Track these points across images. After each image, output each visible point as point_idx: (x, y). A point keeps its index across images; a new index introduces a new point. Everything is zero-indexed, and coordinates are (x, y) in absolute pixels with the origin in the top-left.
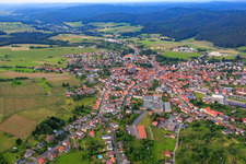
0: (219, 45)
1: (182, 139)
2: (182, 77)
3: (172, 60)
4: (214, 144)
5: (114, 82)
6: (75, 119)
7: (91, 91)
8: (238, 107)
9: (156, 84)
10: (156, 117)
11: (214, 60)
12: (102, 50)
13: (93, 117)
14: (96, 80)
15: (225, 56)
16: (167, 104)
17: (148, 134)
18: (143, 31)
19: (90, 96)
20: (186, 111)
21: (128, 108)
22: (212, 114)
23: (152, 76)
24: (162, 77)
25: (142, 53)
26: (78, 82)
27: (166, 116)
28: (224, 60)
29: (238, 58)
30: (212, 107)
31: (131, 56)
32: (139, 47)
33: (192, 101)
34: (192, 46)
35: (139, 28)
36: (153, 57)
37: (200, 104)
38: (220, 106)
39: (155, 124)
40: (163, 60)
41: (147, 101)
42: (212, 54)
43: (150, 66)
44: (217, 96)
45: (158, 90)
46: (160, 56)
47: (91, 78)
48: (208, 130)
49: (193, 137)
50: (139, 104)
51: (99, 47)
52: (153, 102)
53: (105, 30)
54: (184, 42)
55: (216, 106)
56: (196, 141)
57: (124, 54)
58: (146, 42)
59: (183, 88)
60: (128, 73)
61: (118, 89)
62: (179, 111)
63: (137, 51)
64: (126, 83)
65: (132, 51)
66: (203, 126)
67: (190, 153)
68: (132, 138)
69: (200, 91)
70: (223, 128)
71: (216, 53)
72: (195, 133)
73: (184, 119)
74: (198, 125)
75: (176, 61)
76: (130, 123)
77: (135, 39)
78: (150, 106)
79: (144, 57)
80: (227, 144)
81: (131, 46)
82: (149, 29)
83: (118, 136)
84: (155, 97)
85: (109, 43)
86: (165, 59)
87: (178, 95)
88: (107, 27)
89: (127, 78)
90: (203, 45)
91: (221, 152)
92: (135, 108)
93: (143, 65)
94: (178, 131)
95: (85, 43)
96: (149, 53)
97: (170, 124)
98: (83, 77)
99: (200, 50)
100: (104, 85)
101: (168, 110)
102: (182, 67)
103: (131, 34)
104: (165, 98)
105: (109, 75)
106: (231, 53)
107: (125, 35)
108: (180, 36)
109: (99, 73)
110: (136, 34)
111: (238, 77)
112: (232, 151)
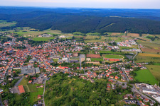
0: (65, 32)
1: (47, 86)
2: (45, 51)
3: (38, 42)
4: (64, 84)
8: (74, 62)
9: (29, 58)
10: (30, 78)
11: (62, 40)
15: (67, 37)
16: (37, 69)
17: (25, 90)
18: (17, 26)
20: (49, 70)
21: (10, 77)
22: (62, 68)
23: (26, 53)
24: (33, 53)
25: (18, 40)
27: (37, 76)
28: (67, 40)
29: (73, 38)
30: (62, 65)
31: (10, 43)
32: (15, 37)
33: (52, 64)
34: (50, 33)
35: (14, 24)
36: (26, 42)
37: (56, 65)
38: (66, 64)
39: (30, 82)
41: (23, 70)
42: (61, 37)
43: (25, 48)
44: (65, 59)
45: (31, 61)
48: (61, 78)
49: (53, 83)
50: (18, 73)
52: (28, 69)
54: (45, 31)
55: (65, 64)
56: (55, 85)
57: (4, 42)
58: (20, 32)
59: (46, 58)
60: (7, 54)
61: (1, 66)
62: (45, 71)
63: (14, 39)
64: (7, 61)
65: (10, 39)
66: (58, 76)
67: (52, 92)
68: (14, 95)
69: (56, 58)
70: (68, 74)
71: (63, 36)
72: (54, 81)
73: (48, 75)
74: (56, 76)
75: (41, 42)
76: (12, 86)
77: (12, 31)
78: (25, 72)
79: (20, 43)
80: (70, 82)
81: (9, 36)
82: (22, 24)
83: (3, 97)
84: (29, 66)
86: (34, 42)
87: (43, 62)
89: (7, 58)
90: (56, 32)
91: (67, 87)
92: (16, 75)
93: (19, 48)
94: (45, 83)
96: (23, 39)
97: (40, 80)
99: (54, 35)
101: (38, 72)
102: (45, 46)
103: (8, 28)
104: (36, 65)
106: (70, 36)
107: (3, 29)
108: (42, 28)
110: (12, 28)
111: (74, 47)
112: (73, 84)
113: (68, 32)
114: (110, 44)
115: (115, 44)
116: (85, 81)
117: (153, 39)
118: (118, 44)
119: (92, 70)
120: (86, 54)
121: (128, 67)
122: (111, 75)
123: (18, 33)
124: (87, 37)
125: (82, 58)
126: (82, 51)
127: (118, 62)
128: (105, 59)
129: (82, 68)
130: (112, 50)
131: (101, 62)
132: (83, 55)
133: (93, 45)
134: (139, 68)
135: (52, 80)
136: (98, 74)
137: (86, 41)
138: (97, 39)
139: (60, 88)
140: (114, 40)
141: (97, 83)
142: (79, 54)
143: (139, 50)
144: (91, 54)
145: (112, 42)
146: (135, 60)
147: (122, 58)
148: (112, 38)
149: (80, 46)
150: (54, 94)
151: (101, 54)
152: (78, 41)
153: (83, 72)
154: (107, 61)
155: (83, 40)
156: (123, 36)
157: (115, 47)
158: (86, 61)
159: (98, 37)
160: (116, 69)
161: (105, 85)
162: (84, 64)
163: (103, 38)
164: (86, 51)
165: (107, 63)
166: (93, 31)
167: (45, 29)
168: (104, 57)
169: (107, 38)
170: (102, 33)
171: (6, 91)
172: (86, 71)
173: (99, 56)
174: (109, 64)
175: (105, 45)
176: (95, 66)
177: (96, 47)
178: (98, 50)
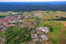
1: (6, 31)
2: (6, 20)
3: (3, 16)
8: (17, 22)
11: (13, 15)
15: (16, 14)
16: (2, 26)
20: (7, 26)
27: (2, 28)
28: (15, 15)
29: (18, 14)
30: (12, 24)
33: (8, 24)
34: (8, 13)
37: (10, 24)
38: (14, 23)
42: (13, 14)
48: (11, 28)
49: (8, 30)
62: (5, 26)
69: (10, 22)
70: (14, 27)
73: (6, 28)
74: (9, 28)
75: (4, 17)
80: (15, 29)
86: (1, 17)
87: (5, 23)
99: (10, 13)
102: (6, 18)
111: (18, 17)
113: (16, 12)
114: (32, 15)
115: (34, 15)
117: (47, 12)
120: (22, 19)
121: (37, 22)
122: (30, 25)
124: (23, 13)
128: (29, 20)
130: (32, 17)
131: (27, 22)
133: (26, 16)
134: (40, 22)
136: (25, 25)
137: (23, 15)
139: (11, 31)
141: (24, 28)
143: (42, 17)
144: (24, 19)
146: (40, 20)
147: (35, 20)
148: (33, 13)
149: (20, 16)
150: (8, 33)
151: (28, 19)
153: (20, 25)
154: (30, 21)
156: (37, 12)
159: (28, 13)
161: (27, 28)
162: (21, 23)
163: (30, 13)
165: (29, 22)
166: (26, 11)
167: (7, 11)
170: (30, 11)
175: (30, 15)
176: (25, 23)
177: (26, 17)
178: (27, 18)
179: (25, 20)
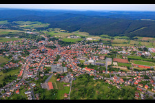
0: (92, 34)
1: (73, 86)
2: (73, 52)
4: (90, 86)
5: (32, 58)
6: (5, 84)
7: (16, 65)
8: (100, 65)
9: (58, 57)
10: (59, 76)
11: (89, 42)
12: (23, 39)
13: (18, 81)
14: (19, 58)
15: (95, 40)
16: (65, 68)
17: (54, 86)
18: (50, 27)
19: (15, 68)
20: (75, 70)
21: (41, 73)
22: (88, 70)
23: (56, 53)
24: (62, 53)
25: (50, 40)
26: (6, 60)
27: (64, 75)
28: (94, 42)
29: (100, 40)
30: (88, 67)
31: (43, 42)
32: (48, 37)
33: (78, 65)
34: (78, 35)
35: (47, 25)
36: (57, 42)
37: (82, 66)
38: (92, 66)
39: (58, 80)
40: (63, 43)
41: (53, 68)
42: (88, 39)
43: (55, 47)
44: (91, 61)
45: (60, 60)
46: (61, 41)
47: (16, 57)
48: (86, 79)
49: (79, 84)
50: (49, 70)
51: (21, 37)
52: (57, 68)
53: (25, 26)
54: (74, 33)
55: (91, 66)
56: (81, 86)
57: (38, 41)
58: (52, 33)
59: (74, 58)
60: (41, 52)
61: (35, 62)
62: (72, 71)
63: (47, 39)
64: (40, 58)
65: (43, 39)
66: (84, 78)
67: (78, 92)
68: (44, 90)
69: (82, 59)
70: (94, 77)
71: (90, 39)
72: (80, 82)
73: (74, 75)
74: (81, 77)
75: (69, 43)
76: (43, 82)
77: (45, 32)
78: (55, 70)
79: (51, 42)
80: (95, 85)
81: (43, 36)
82: (54, 26)
83: (35, 90)
84: (58, 65)
85: (28, 34)
86: (63, 42)
87: (71, 62)
88: (26, 25)
89: (40, 55)
90: (84, 34)
91: (92, 89)
92: (46, 72)
93: (51, 47)
94: (71, 82)
95: (11, 35)
96: (54, 39)
97: (67, 79)
98: (10, 57)
99: (82, 37)
100: (25, 61)
101: (66, 71)
103: (42, 29)
104: (64, 65)
105: (28, 54)
106: (97, 38)
107: (38, 29)
108: (71, 30)
109: (22, 54)
110: (45, 29)
111: (101, 50)
112: (98, 88)
113: (96, 35)
114: (140, 49)
115: (146, 50)
116: (111, 86)
118: (150, 49)
119: (118, 75)
120: (112, 58)
122: (139, 83)
123: (50, 33)
124: (114, 41)
125: (109, 62)
126: (109, 54)
127: (149, 69)
128: (134, 65)
129: (108, 72)
130: (142, 56)
131: (128, 68)
132: (110, 59)
133: (121, 49)
135: (77, 81)
136: (125, 80)
137: (113, 45)
138: (125, 43)
139: (85, 90)
140: (144, 45)
142: (105, 57)
145: (142, 47)
148: (142, 43)
149: (107, 49)
151: (129, 59)
152: (105, 44)
153: (109, 76)
154: (136, 68)
155: (110, 43)
157: (146, 53)
158: (112, 65)
159: (126, 41)
160: (146, 77)
161: (133, 93)
162: (111, 68)
163: (132, 42)
164: (113, 55)
165: (135, 70)
166: (121, 34)
167: (74, 31)
168: (132, 63)
169: (137, 43)
170: (132, 38)
171: (38, 85)
172: (112, 76)
173: (127, 61)
174: (139, 71)
175: (135, 50)
176: (122, 71)
177: (124, 52)
178: (125, 55)
179: (122, 60)
